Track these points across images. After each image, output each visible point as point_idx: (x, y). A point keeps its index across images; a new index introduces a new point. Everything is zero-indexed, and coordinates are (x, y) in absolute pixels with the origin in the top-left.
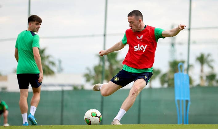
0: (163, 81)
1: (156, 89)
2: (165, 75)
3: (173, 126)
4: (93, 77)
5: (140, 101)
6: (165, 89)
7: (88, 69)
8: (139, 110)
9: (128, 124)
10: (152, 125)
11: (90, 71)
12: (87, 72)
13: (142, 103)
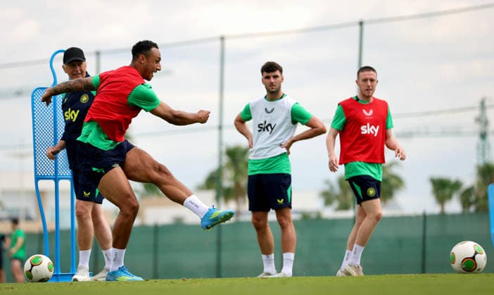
0: (466, 203)
1: (454, 216)
2: (469, 192)
3: (489, 276)
4: (337, 197)
5: (424, 237)
6: (471, 215)
7: (327, 182)
8: (424, 253)
9: (405, 274)
10: (448, 274)
11: (331, 187)
12: (326, 188)
13: (428, 241)
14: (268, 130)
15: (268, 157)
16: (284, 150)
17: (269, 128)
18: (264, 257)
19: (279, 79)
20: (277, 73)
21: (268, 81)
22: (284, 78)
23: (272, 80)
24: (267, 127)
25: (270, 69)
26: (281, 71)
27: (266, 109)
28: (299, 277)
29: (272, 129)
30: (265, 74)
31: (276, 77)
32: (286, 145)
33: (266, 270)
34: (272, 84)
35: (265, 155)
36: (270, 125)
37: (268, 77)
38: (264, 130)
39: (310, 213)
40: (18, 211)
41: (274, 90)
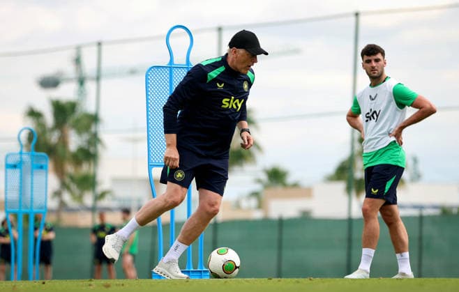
14: (374, 118)
15: (377, 149)
16: (393, 139)
17: (375, 115)
18: (398, 256)
19: (381, 63)
20: (379, 56)
21: (369, 65)
22: (387, 62)
23: (374, 64)
24: (372, 115)
25: (372, 53)
26: (383, 54)
27: (370, 96)
28: (437, 279)
29: (377, 116)
30: (366, 58)
31: (377, 60)
32: (394, 133)
33: (401, 270)
34: (373, 69)
35: (374, 148)
36: (375, 112)
37: (369, 61)
38: (370, 119)
39: (451, 208)
40: (130, 200)
41: (375, 75)
